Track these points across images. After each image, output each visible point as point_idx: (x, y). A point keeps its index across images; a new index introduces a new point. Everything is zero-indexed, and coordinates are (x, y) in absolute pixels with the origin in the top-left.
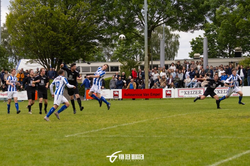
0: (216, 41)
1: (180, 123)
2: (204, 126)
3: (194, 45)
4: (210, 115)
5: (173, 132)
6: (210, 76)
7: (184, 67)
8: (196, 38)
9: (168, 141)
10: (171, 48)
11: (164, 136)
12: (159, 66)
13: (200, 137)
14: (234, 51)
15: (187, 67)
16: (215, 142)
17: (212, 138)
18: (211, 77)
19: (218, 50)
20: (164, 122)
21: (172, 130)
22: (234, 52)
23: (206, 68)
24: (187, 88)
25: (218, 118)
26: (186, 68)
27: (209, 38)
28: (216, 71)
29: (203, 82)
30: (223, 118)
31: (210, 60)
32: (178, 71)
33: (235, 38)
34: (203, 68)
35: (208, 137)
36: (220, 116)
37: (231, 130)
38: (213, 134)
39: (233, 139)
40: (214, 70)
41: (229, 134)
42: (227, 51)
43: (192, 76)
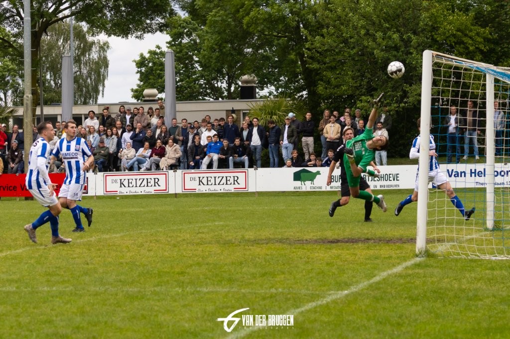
0: (197, 59)
1: (105, 256)
2: (164, 264)
3: (143, 69)
4: (177, 236)
5: (87, 278)
6: (180, 143)
7: (118, 123)
8: (150, 52)
9: (74, 301)
10: (89, 75)
11: (65, 288)
12: (59, 119)
13: (153, 289)
14: (240, 83)
15: (126, 122)
16: (187, 303)
17: (180, 291)
18: (182, 145)
19: (202, 82)
20: (68, 254)
21: (87, 273)
22: (239, 86)
23: (172, 124)
24: (125, 171)
25: (198, 244)
26: (124, 123)
27: (181, 51)
28: (195, 132)
29: (164, 156)
30: (209, 243)
31: (182, 106)
32: (104, 130)
33: (241, 53)
34: (163, 123)
35: (171, 290)
36: (203, 238)
37: (225, 272)
38: (183, 282)
39: (230, 295)
40: (190, 130)
41: (221, 281)
42: (223, 84)
43: (137, 143)
